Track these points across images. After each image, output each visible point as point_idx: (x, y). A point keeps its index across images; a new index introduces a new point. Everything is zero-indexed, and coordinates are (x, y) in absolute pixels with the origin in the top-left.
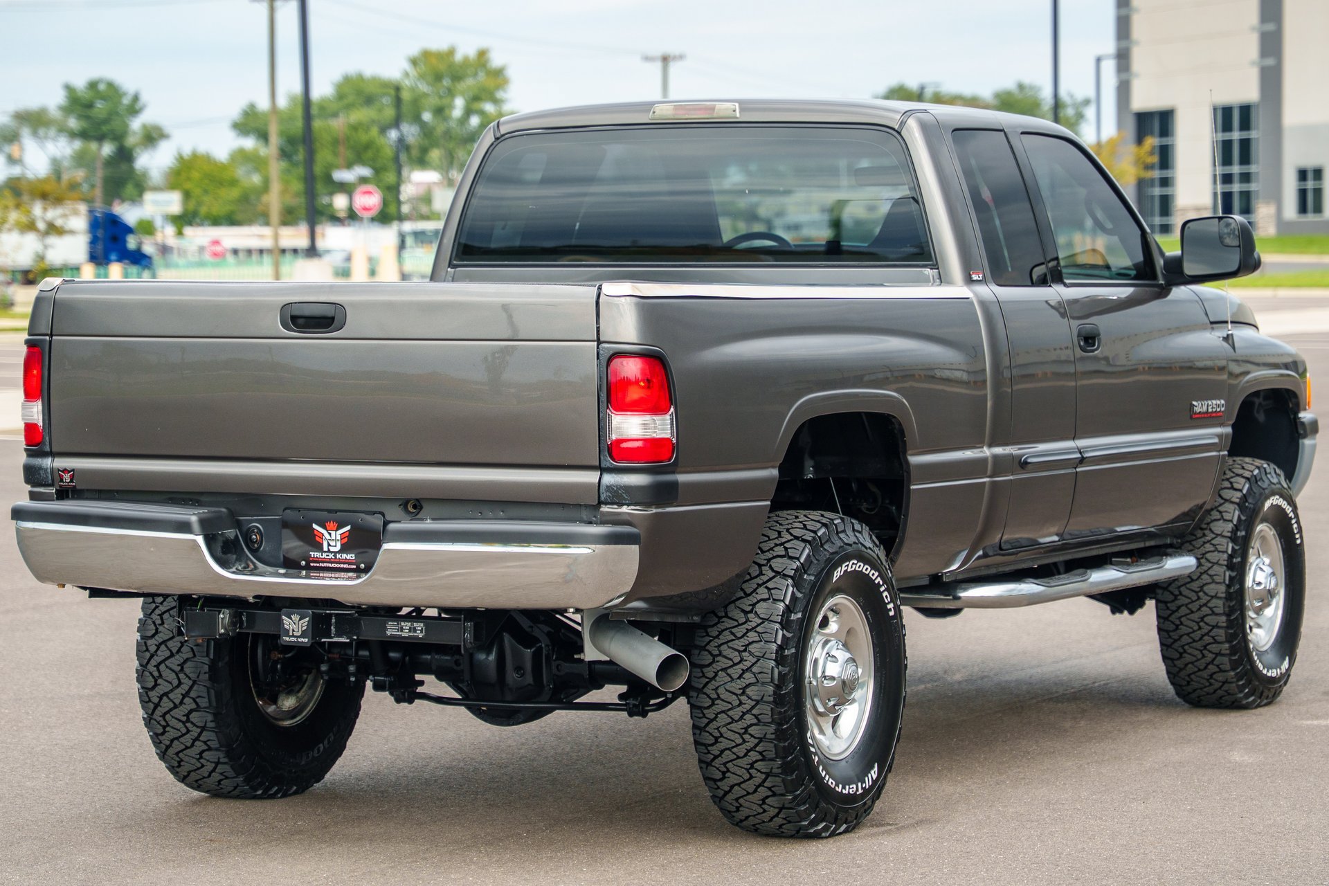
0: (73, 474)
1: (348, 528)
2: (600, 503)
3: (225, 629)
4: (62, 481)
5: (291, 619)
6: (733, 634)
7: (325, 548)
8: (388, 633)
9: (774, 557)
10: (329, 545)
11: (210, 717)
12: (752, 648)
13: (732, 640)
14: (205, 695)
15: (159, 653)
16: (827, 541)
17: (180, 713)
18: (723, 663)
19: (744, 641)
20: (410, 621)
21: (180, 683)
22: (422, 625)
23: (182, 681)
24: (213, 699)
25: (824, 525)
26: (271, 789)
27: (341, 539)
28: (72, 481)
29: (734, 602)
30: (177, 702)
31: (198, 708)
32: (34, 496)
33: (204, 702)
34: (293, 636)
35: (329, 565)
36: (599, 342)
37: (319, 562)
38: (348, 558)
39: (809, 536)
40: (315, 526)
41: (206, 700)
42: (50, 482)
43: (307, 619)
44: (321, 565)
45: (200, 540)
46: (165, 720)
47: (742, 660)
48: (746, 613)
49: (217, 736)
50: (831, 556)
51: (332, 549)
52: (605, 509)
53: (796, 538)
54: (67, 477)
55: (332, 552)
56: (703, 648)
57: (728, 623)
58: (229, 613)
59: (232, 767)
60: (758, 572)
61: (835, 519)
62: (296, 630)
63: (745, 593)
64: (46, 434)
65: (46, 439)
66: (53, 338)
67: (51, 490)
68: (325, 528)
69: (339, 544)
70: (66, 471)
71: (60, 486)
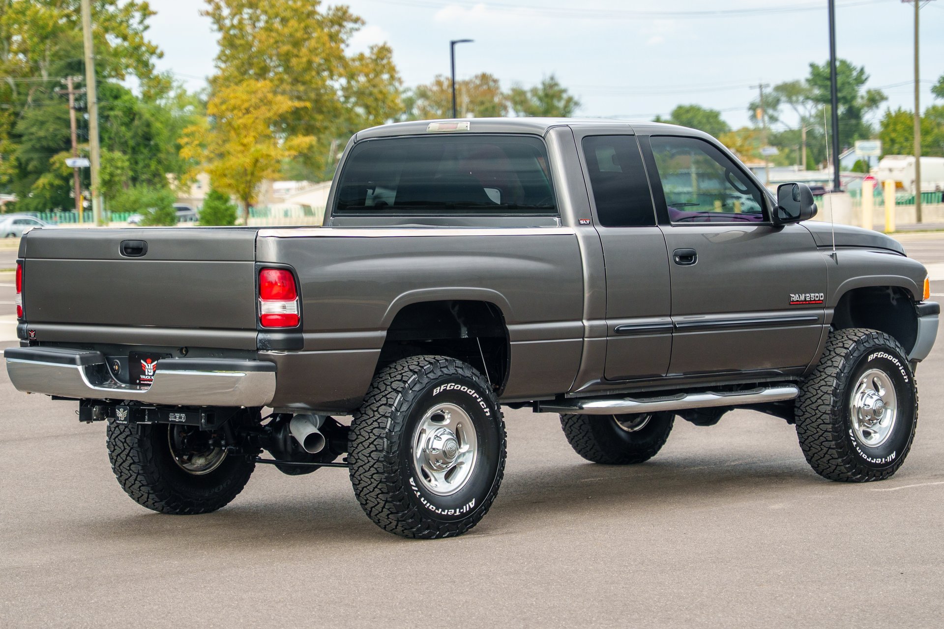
0: (35, 333)
2: (258, 350)
3: (96, 416)
4: (30, 337)
5: (120, 411)
6: (367, 423)
7: (147, 374)
8: (170, 419)
9: (395, 381)
10: (148, 372)
11: (140, 468)
12: (375, 431)
13: (366, 426)
14: (136, 455)
15: (115, 432)
16: (430, 372)
17: (126, 465)
18: (361, 439)
19: (371, 427)
20: (179, 413)
21: (125, 449)
22: (184, 415)
23: (126, 447)
24: (141, 458)
25: (430, 363)
26: (185, 509)
27: (153, 368)
28: (34, 337)
29: (369, 405)
30: (124, 459)
31: (134, 463)
32: (22, 345)
33: (136, 459)
34: (121, 420)
36: (256, 262)
37: (144, 381)
39: (417, 369)
40: (142, 361)
41: (137, 458)
42: (26, 337)
43: (126, 411)
44: (146, 382)
45: (80, 368)
46: (120, 469)
47: (369, 438)
48: (374, 411)
49: (145, 478)
50: (432, 381)
51: (150, 374)
52: (261, 352)
53: (411, 370)
54: (32, 334)
55: (149, 376)
56: (353, 431)
57: (365, 417)
58: (99, 408)
59: (156, 496)
60: (384, 389)
61: (441, 360)
62: (122, 417)
63: (376, 401)
64: (24, 311)
65: (24, 314)
66: (26, 259)
67: (27, 341)
68: (146, 362)
69: (152, 371)
70: (32, 331)
71: (30, 339)
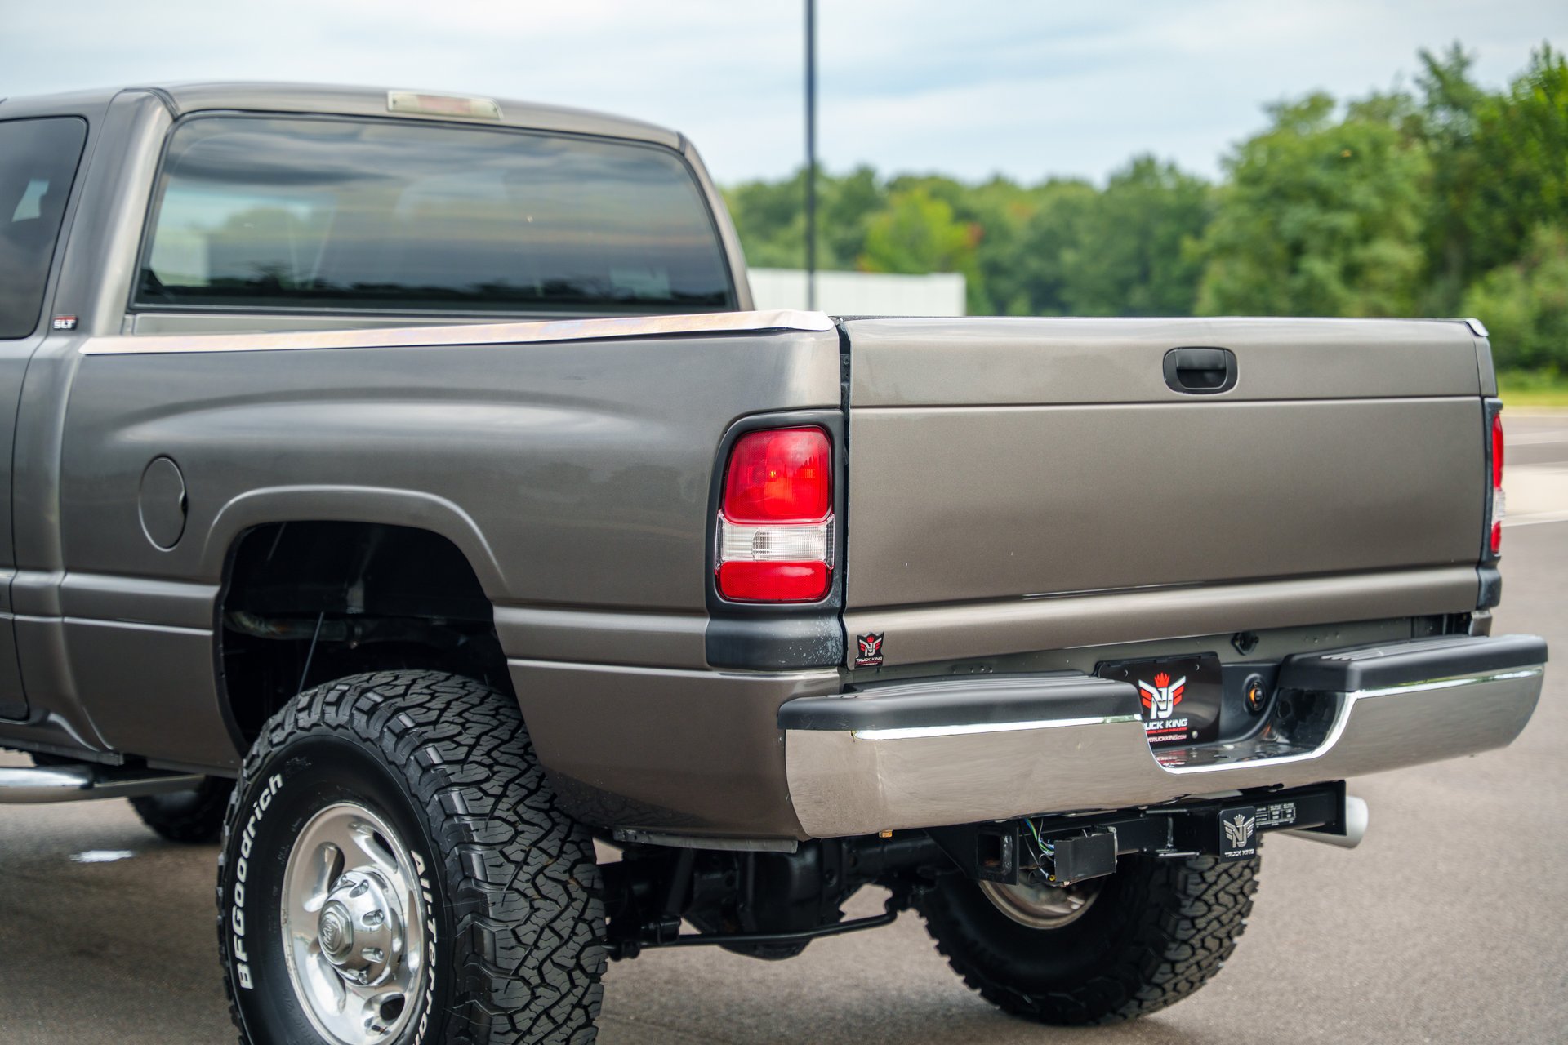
0: (881, 642)
1: (1182, 681)
2: (1476, 609)
4: (862, 655)
5: (1234, 824)
7: (1153, 716)
10: (1159, 709)
20: (1277, 803)
22: (1292, 805)
27: (1174, 698)
28: (878, 653)
34: (1238, 848)
35: (1155, 739)
36: (1483, 398)
38: (1179, 725)
40: (1142, 684)
42: (840, 659)
51: (1162, 715)
54: (871, 648)
55: (1161, 720)
62: (1240, 839)
64: (837, 577)
65: (836, 587)
66: (852, 412)
67: (833, 674)
68: (1154, 685)
69: (1170, 706)
70: (872, 637)
71: (858, 666)
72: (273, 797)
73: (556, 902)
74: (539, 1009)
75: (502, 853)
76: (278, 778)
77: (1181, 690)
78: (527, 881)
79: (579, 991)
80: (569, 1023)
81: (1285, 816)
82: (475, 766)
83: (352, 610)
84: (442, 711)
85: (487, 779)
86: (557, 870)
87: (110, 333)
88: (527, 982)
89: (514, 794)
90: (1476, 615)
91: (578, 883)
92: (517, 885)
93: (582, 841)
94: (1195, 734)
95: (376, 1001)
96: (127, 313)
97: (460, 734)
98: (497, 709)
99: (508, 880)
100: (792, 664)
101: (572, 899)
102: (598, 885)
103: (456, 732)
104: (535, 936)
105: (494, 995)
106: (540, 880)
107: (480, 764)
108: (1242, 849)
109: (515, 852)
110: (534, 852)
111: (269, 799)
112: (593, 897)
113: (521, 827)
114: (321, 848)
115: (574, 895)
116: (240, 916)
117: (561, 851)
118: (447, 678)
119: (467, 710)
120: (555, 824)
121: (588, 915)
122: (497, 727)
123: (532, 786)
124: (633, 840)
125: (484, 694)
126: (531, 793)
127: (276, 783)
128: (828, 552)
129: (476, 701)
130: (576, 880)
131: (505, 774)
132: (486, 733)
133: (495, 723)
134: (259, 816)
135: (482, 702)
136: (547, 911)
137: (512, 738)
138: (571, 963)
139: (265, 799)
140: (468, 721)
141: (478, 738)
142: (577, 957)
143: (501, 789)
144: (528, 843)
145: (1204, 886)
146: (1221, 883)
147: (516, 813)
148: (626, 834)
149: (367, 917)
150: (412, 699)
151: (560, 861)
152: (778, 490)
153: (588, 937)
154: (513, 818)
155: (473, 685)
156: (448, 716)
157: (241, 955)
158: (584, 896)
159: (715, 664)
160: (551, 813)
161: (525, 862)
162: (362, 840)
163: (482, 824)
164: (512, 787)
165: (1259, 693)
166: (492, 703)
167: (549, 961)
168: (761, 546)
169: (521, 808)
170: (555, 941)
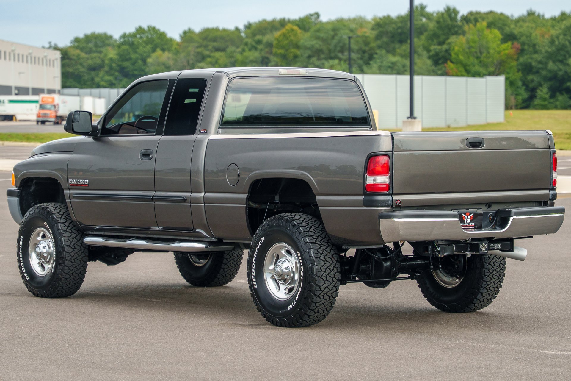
0: (401, 201)
1: (473, 214)
2: (549, 200)
4: (396, 204)
5: (482, 245)
7: (466, 222)
10: (467, 220)
20: (496, 244)
22: (500, 244)
27: (471, 218)
28: (400, 204)
34: (483, 251)
35: (466, 227)
36: (550, 149)
38: (472, 225)
40: (463, 214)
42: (391, 205)
51: (468, 222)
54: (398, 203)
62: (484, 249)
64: (391, 187)
65: (391, 189)
66: (394, 152)
67: (390, 208)
68: (466, 215)
69: (470, 220)
70: (399, 200)
71: (395, 206)
72: (262, 242)
73: (329, 262)
74: (326, 286)
75: (317, 251)
76: (264, 238)
77: (473, 216)
78: (323, 257)
79: (334, 283)
80: (332, 290)
81: (498, 247)
82: (311, 232)
83: (276, 201)
84: (303, 221)
85: (314, 235)
86: (329, 255)
87: (215, 134)
88: (323, 280)
89: (320, 238)
90: (549, 202)
91: (334, 259)
92: (321, 258)
93: (335, 250)
94: (476, 227)
95: (287, 289)
96: (219, 129)
97: (307, 225)
98: (315, 221)
99: (319, 257)
100: (381, 205)
101: (333, 262)
102: (339, 260)
103: (306, 225)
104: (325, 269)
105: (316, 282)
106: (326, 257)
107: (312, 232)
108: (484, 251)
109: (321, 251)
110: (324, 251)
111: (261, 243)
112: (338, 262)
113: (321, 246)
114: (273, 254)
115: (333, 261)
116: (254, 271)
117: (330, 252)
118: (303, 214)
119: (308, 221)
120: (329, 246)
121: (336, 266)
122: (315, 225)
123: (324, 237)
124: (347, 248)
125: (312, 218)
126: (323, 239)
127: (263, 239)
128: (389, 182)
129: (310, 219)
130: (334, 258)
131: (317, 234)
132: (313, 225)
133: (315, 223)
134: (259, 247)
135: (311, 219)
136: (327, 264)
137: (319, 227)
138: (333, 276)
139: (260, 243)
140: (309, 223)
141: (311, 226)
142: (334, 275)
143: (317, 237)
144: (323, 249)
145: (489, 273)
146: (494, 273)
147: (320, 243)
148: (345, 246)
149: (285, 268)
150: (296, 218)
151: (330, 253)
152: (379, 168)
153: (336, 271)
154: (320, 244)
155: (309, 216)
156: (304, 221)
157: (254, 280)
158: (336, 262)
159: (365, 206)
160: (328, 243)
161: (323, 253)
162: (283, 252)
163: (313, 245)
164: (319, 237)
165: (492, 218)
166: (314, 219)
167: (328, 275)
168: (375, 180)
169: (321, 242)
170: (329, 271)
